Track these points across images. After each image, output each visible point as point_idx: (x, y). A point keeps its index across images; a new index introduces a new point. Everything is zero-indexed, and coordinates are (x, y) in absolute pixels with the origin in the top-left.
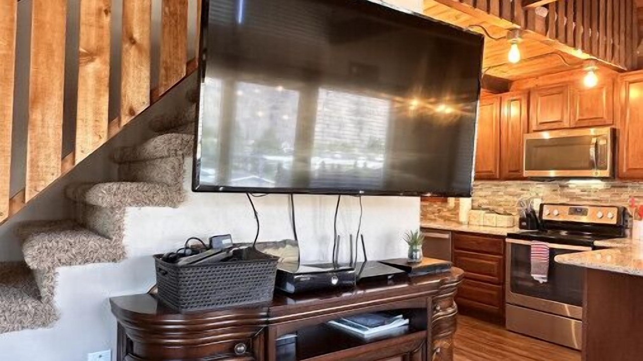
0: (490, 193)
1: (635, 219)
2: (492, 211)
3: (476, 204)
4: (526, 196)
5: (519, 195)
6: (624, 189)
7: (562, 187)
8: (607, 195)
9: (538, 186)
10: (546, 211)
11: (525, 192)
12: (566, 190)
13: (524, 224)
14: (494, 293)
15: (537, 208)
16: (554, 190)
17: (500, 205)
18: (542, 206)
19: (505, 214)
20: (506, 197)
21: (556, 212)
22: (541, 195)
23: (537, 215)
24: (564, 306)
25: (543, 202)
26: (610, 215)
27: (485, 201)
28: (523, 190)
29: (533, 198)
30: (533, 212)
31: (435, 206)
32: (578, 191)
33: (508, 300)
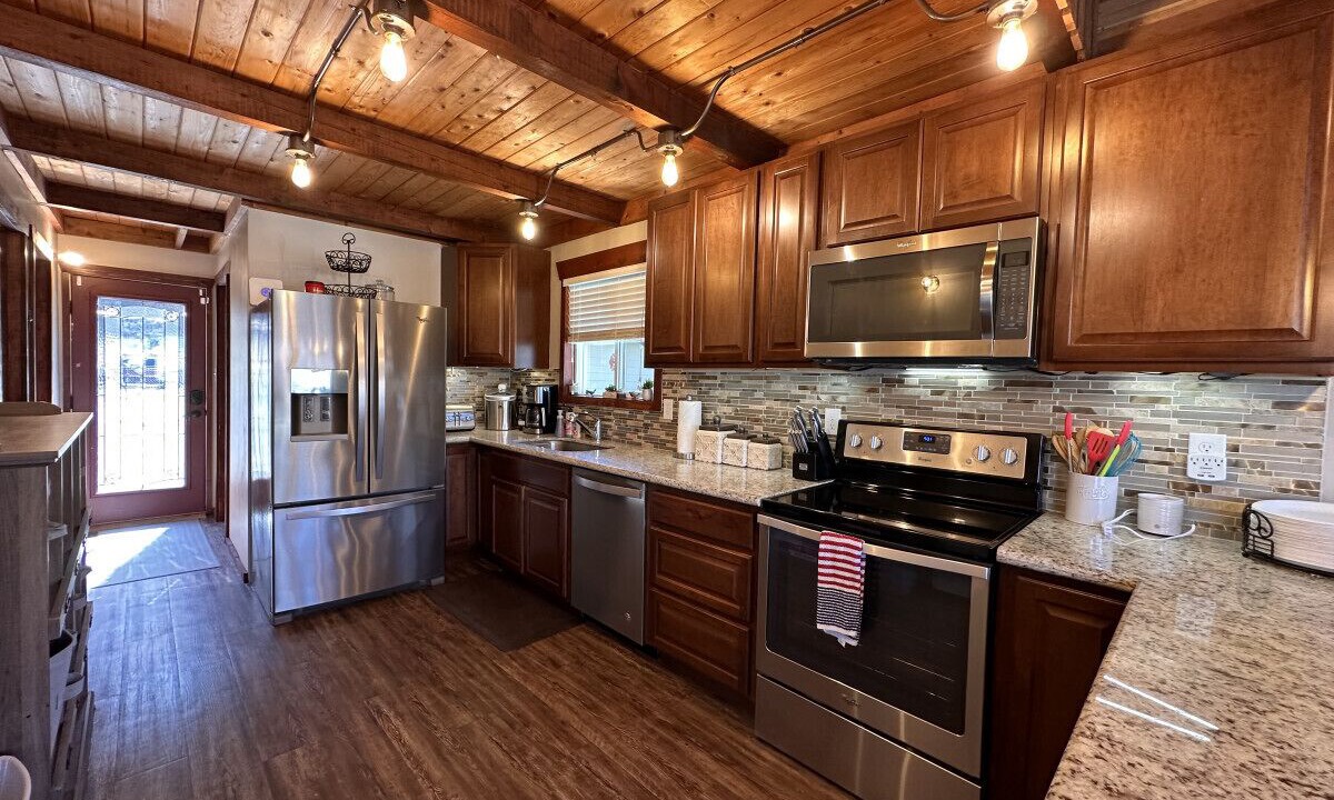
0: (737, 394)
1: (1078, 470)
2: (742, 433)
3: (710, 416)
4: (810, 401)
5: (795, 400)
6: (1040, 390)
7: (889, 382)
8: (997, 405)
9: (836, 380)
10: (853, 439)
11: (808, 393)
12: (898, 390)
13: (803, 467)
14: (732, 640)
15: (831, 429)
16: (870, 391)
17: (757, 420)
18: (843, 425)
19: (767, 440)
20: (768, 403)
21: (875, 443)
22: (842, 399)
23: (833, 444)
24: (898, 714)
25: (845, 418)
26: (1009, 457)
27: (728, 410)
28: (801, 388)
29: (823, 407)
30: (825, 438)
31: (639, 417)
32: (926, 393)
33: (759, 665)
